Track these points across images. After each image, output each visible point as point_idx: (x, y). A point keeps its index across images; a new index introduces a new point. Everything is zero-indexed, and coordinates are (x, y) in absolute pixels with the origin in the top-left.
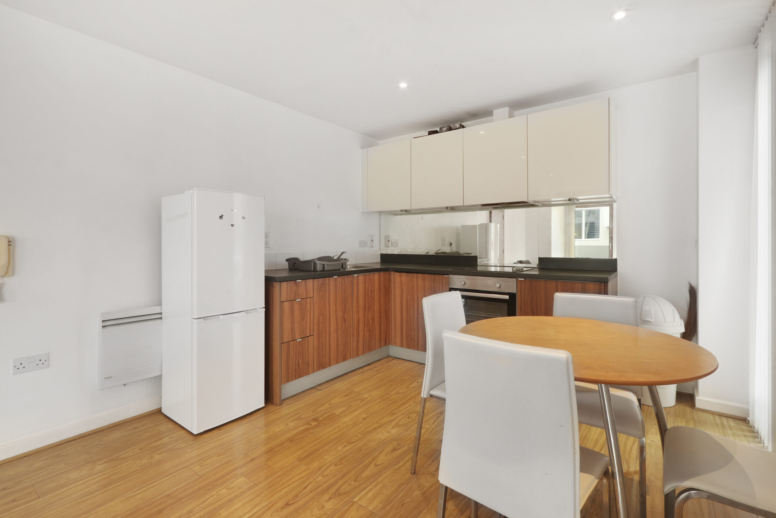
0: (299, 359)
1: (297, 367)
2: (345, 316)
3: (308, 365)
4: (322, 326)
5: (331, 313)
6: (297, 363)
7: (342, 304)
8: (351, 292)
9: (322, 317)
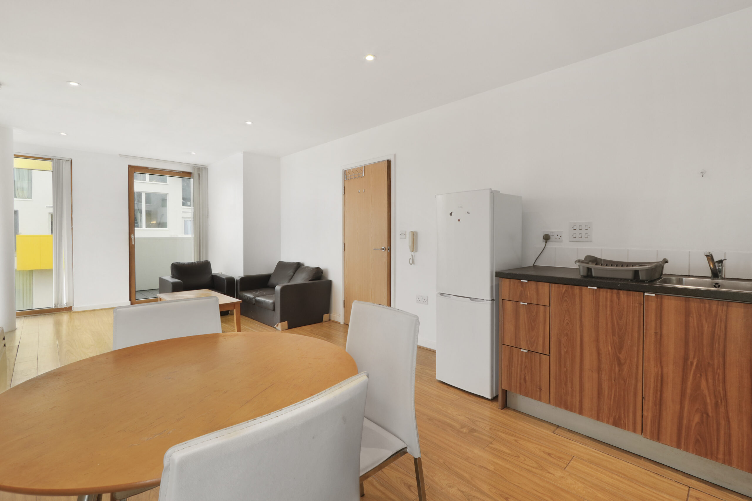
0: (526, 373)
1: (523, 381)
2: (622, 356)
3: (541, 389)
4: (565, 350)
5: (586, 339)
6: (523, 376)
7: (614, 335)
8: (639, 321)
9: (566, 337)
